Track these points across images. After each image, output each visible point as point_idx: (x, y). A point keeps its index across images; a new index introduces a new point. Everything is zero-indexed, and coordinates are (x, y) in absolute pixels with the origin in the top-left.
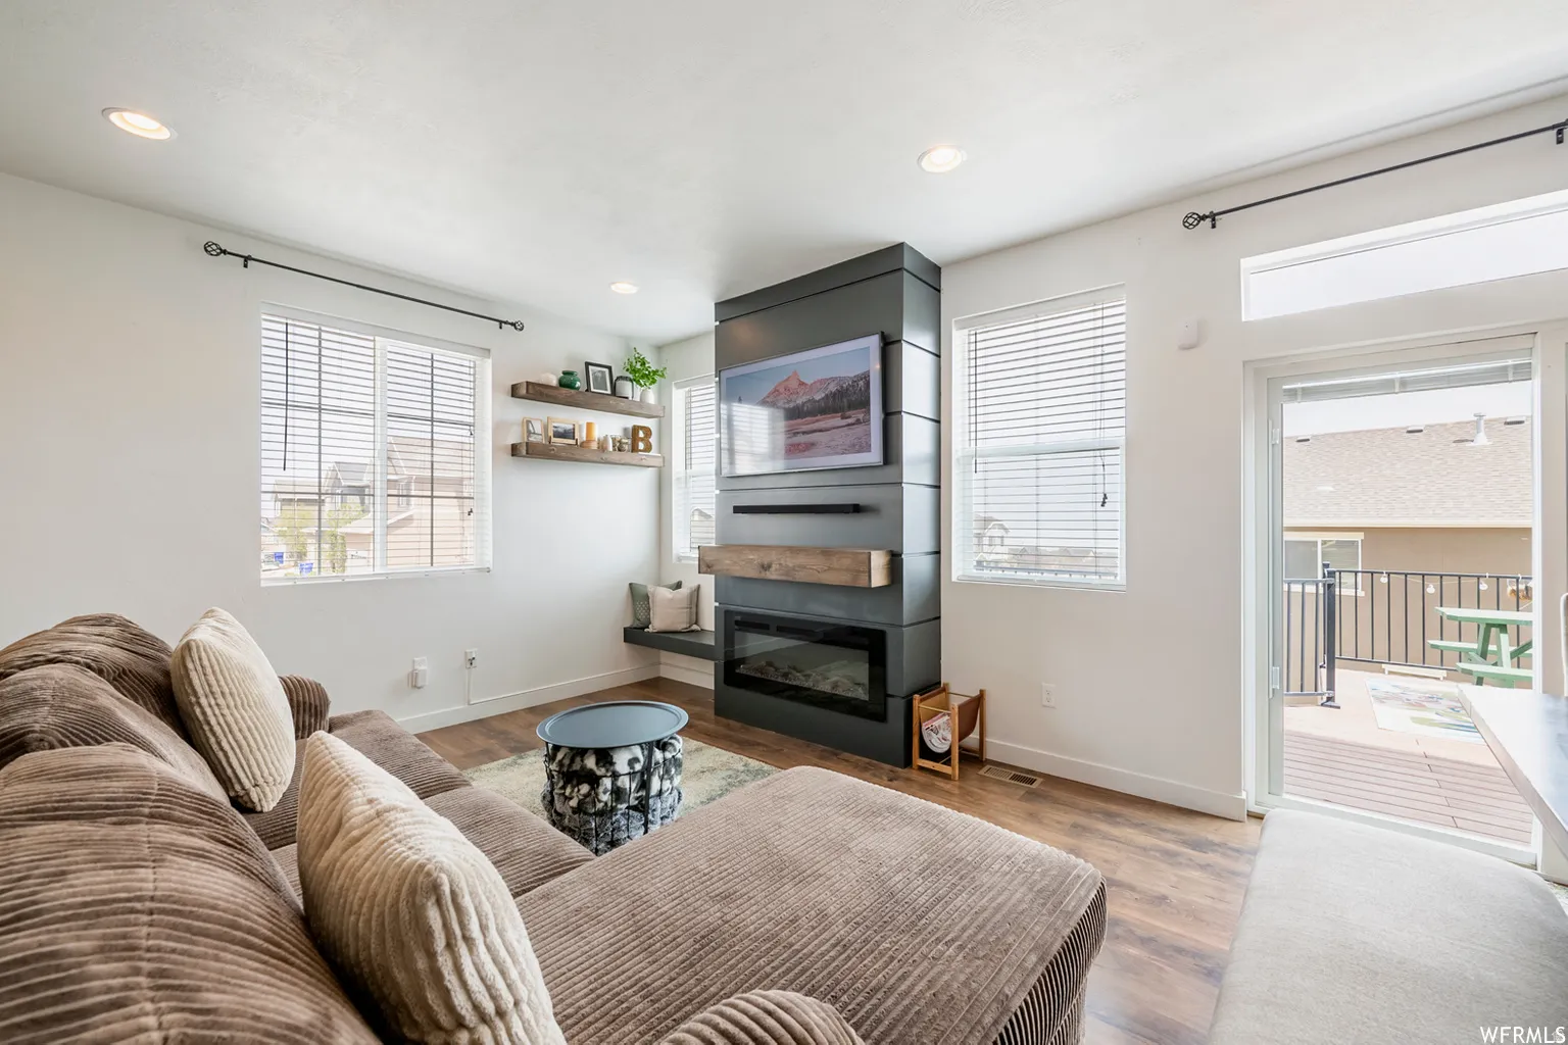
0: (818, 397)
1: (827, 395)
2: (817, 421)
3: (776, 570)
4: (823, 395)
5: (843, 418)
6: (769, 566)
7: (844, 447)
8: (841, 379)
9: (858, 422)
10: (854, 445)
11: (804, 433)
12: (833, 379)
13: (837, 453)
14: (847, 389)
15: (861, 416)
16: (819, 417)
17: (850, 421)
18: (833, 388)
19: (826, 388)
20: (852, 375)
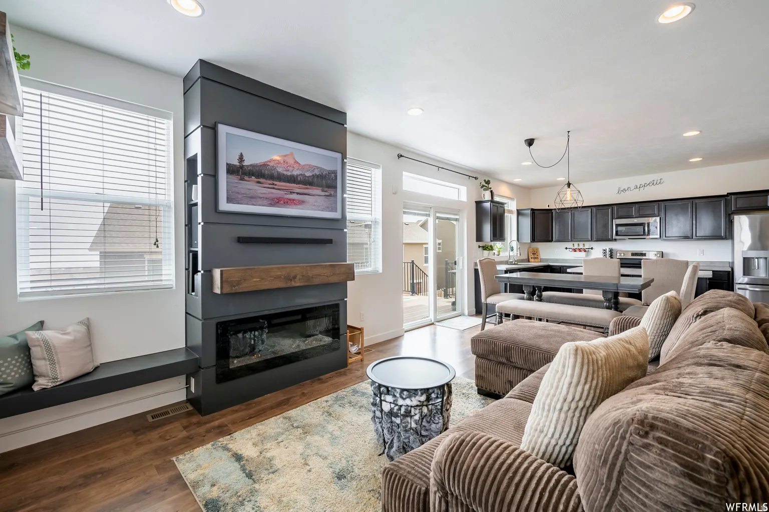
0: (308, 174)
1: (313, 175)
2: (307, 188)
3: (299, 279)
4: (311, 174)
5: (323, 191)
6: (295, 277)
7: (323, 207)
8: (321, 169)
9: (330, 195)
10: (328, 208)
11: (298, 193)
12: (318, 168)
13: (319, 210)
14: (325, 176)
15: (332, 193)
16: (308, 187)
17: (327, 194)
18: (317, 172)
19: (313, 171)
20: (328, 169)
